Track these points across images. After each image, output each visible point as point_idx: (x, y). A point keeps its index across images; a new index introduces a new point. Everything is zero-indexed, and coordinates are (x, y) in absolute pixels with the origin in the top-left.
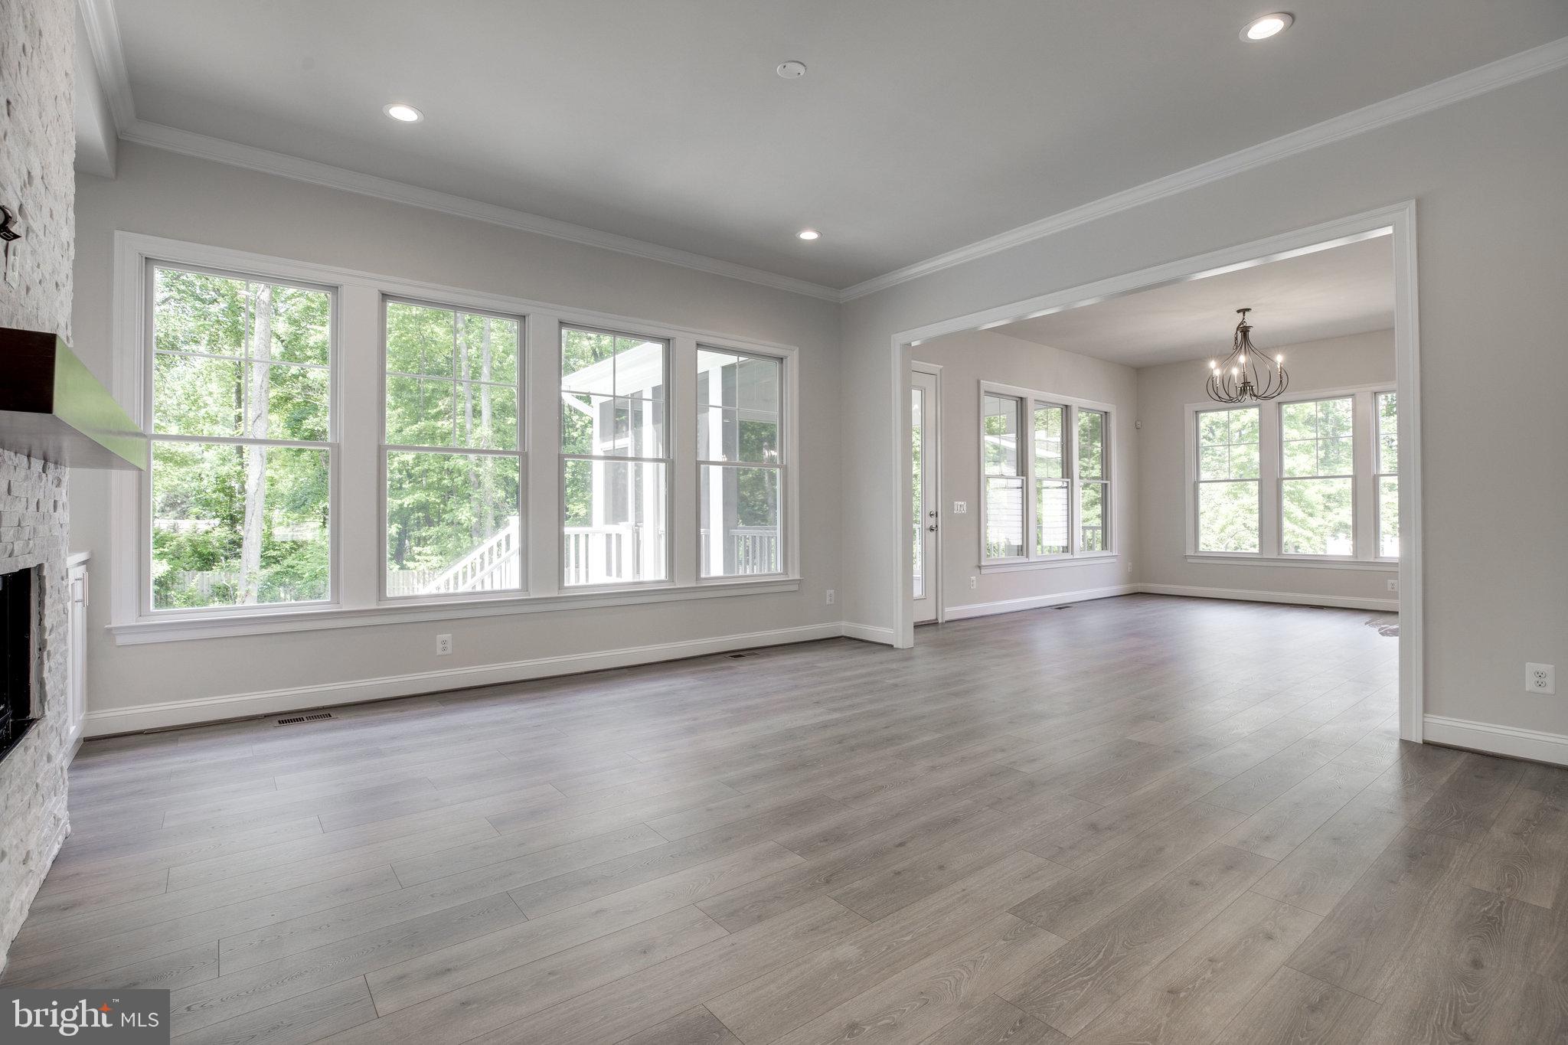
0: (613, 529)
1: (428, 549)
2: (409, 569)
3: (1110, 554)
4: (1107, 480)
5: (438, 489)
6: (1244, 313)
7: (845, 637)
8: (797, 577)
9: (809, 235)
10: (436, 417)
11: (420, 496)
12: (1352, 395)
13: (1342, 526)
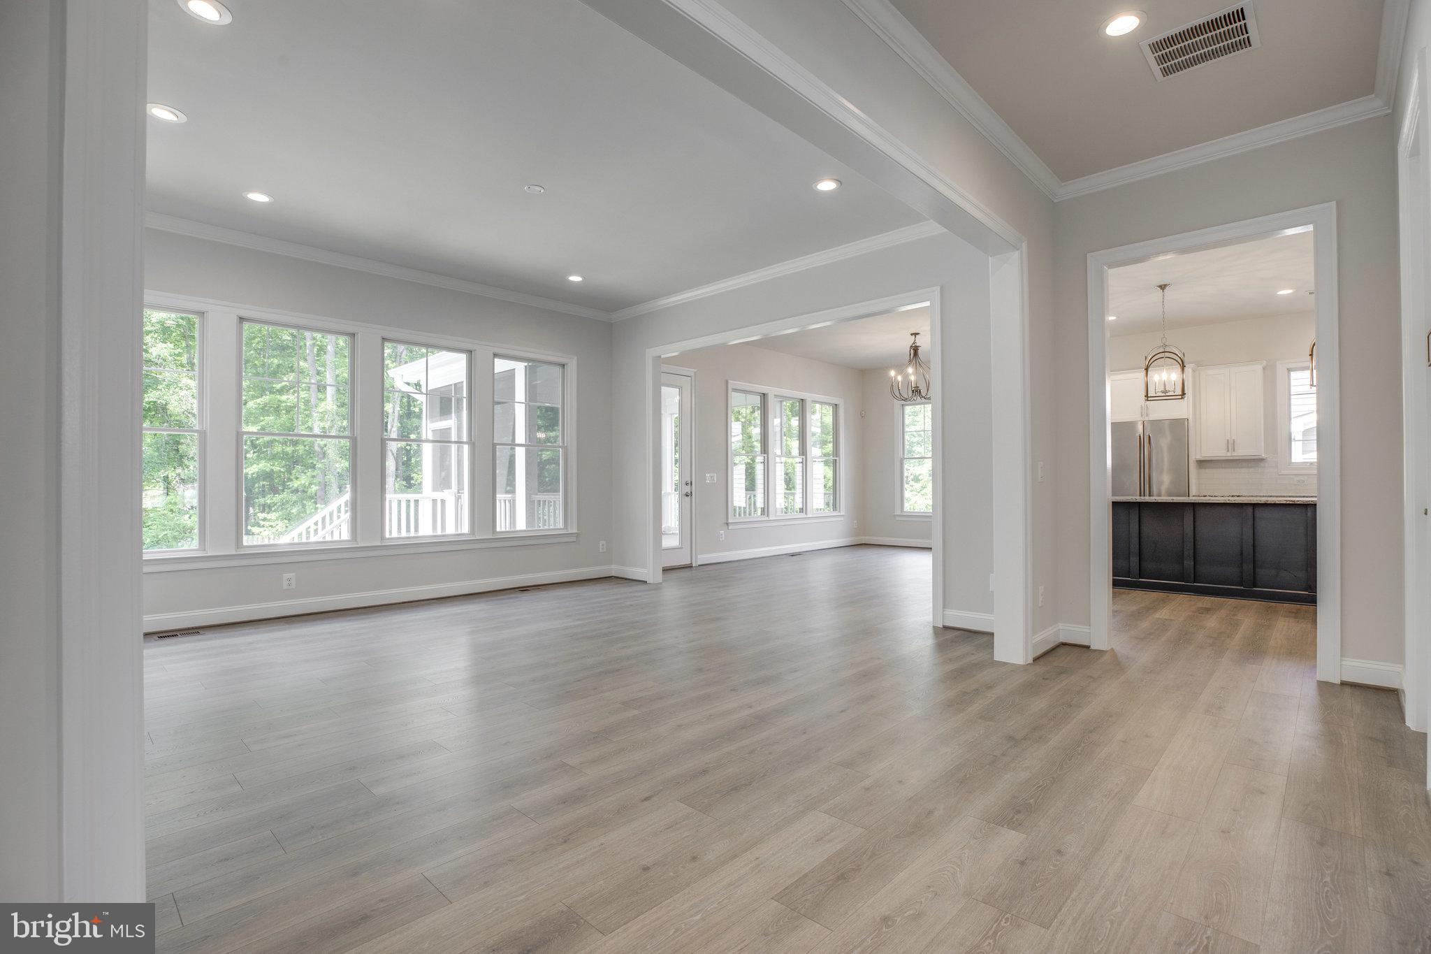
0: (438, 495)
1: (273, 516)
2: (253, 534)
3: (839, 514)
4: (837, 457)
5: (282, 459)
6: (915, 336)
7: (615, 577)
8: (575, 531)
9: (575, 279)
10: (281, 391)
11: (264, 466)
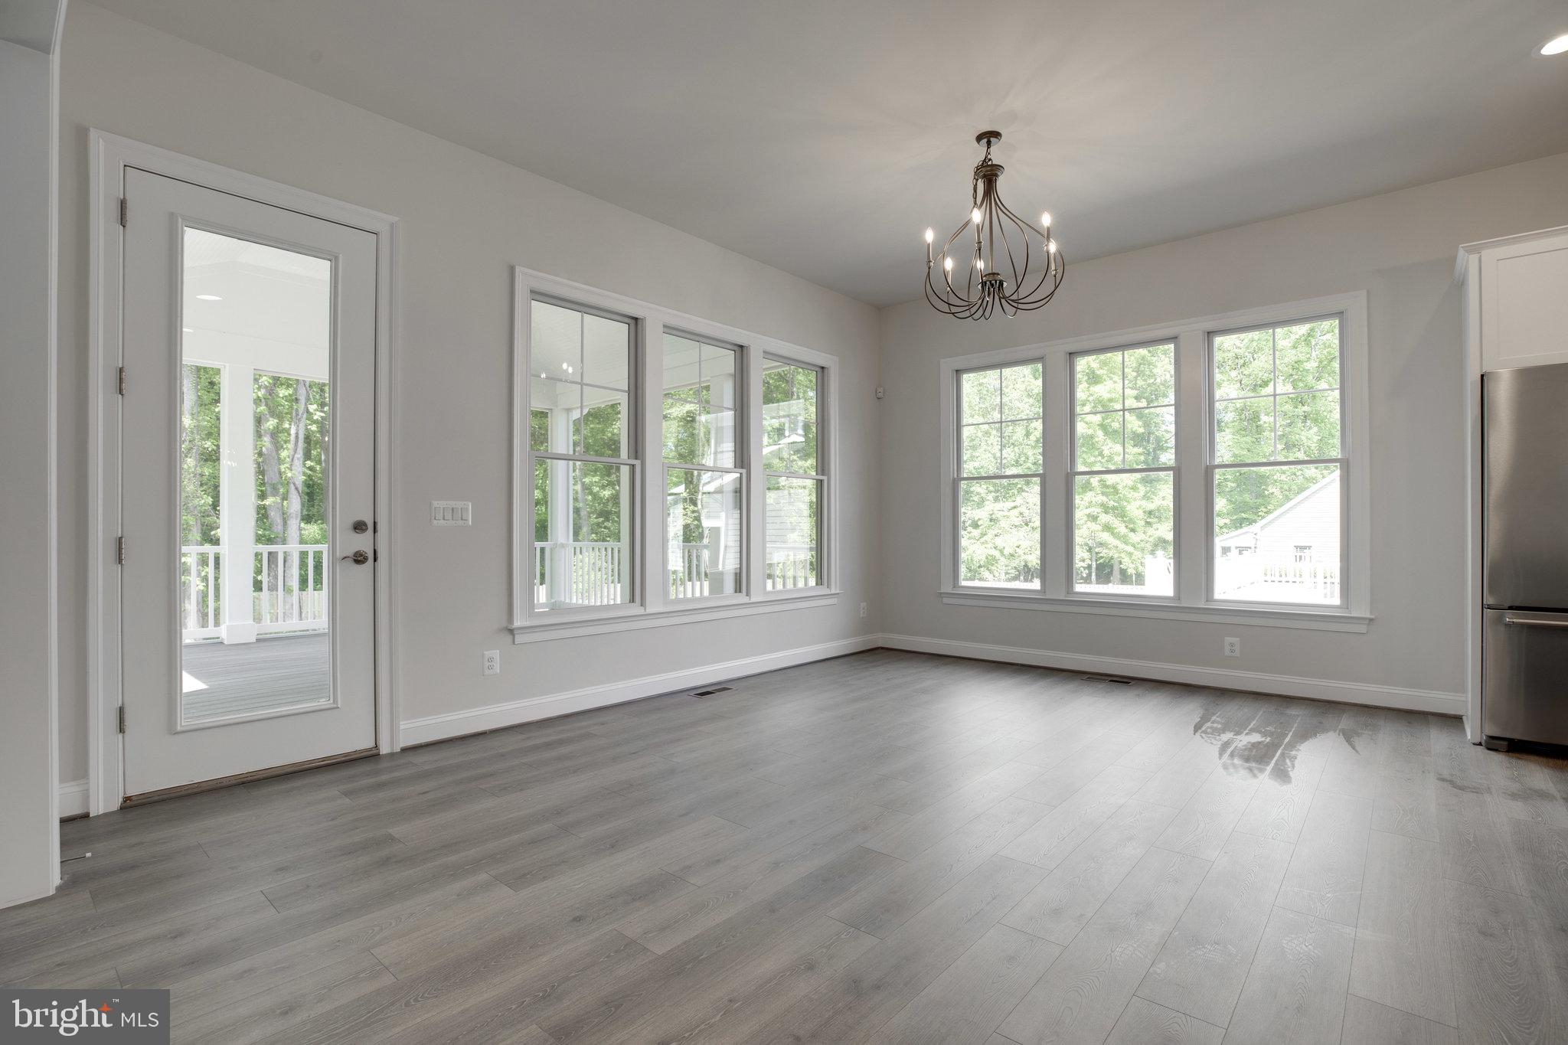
3: (827, 592)
4: (823, 475)
6: (989, 143)
12: (1173, 339)
13: (1161, 543)
